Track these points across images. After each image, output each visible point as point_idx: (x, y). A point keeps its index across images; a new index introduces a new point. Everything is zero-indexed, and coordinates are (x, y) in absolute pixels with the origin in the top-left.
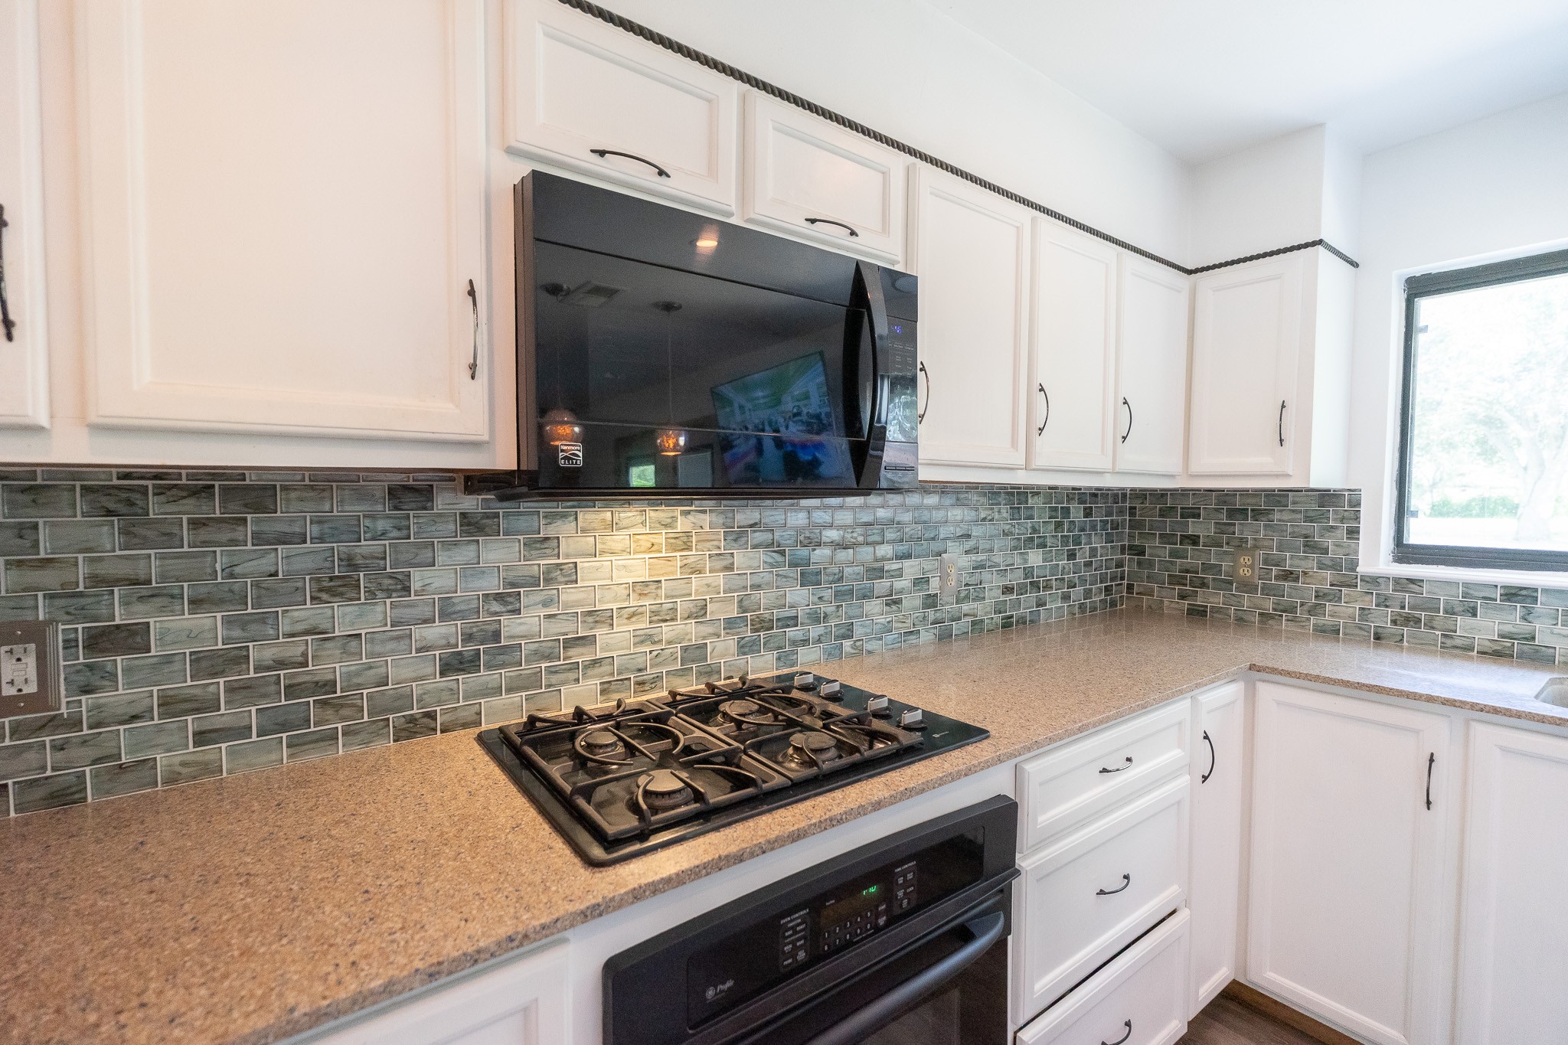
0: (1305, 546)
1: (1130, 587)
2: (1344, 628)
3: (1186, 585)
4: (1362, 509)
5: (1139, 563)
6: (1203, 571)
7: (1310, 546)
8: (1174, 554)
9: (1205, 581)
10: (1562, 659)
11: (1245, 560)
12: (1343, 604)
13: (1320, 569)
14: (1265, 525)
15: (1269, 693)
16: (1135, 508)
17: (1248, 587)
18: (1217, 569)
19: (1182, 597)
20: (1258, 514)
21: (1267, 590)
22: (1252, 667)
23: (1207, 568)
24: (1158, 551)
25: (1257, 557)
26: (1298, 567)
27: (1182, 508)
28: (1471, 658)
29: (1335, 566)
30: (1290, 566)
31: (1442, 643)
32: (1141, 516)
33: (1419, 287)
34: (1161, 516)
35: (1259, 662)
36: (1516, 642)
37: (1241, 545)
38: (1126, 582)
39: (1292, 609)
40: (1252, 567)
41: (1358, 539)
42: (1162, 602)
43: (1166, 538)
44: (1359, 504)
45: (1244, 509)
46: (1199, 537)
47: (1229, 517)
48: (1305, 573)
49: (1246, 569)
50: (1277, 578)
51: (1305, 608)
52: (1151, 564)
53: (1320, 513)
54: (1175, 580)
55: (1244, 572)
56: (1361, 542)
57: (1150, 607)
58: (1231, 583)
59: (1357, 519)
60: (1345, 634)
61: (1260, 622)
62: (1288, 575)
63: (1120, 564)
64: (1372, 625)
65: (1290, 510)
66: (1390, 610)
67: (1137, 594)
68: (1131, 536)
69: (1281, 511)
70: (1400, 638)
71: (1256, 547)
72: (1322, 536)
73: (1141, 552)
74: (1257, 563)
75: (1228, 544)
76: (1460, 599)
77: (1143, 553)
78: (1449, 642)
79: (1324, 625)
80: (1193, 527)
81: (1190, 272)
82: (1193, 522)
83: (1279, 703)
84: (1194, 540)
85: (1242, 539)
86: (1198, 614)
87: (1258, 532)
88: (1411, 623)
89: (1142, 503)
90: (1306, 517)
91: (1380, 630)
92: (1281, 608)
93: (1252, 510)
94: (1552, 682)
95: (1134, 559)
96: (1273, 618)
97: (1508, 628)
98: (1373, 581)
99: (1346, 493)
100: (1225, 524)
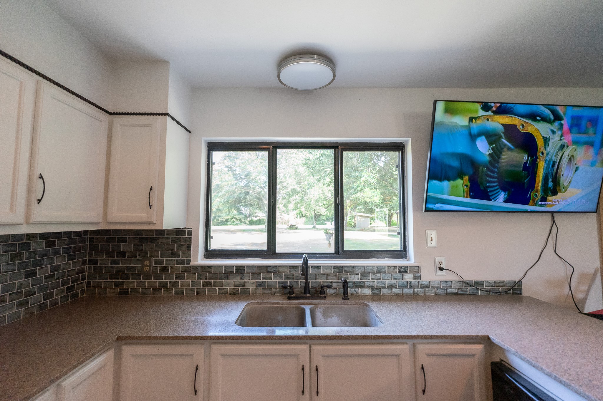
0: (171, 254)
1: (89, 284)
2: (186, 291)
3: (118, 279)
4: (192, 237)
5: (95, 269)
6: (128, 270)
7: (174, 254)
8: (113, 262)
9: (128, 275)
10: (252, 292)
11: (147, 263)
12: (186, 280)
13: (177, 265)
14: (156, 245)
15: (127, 350)
16: (93, 238)
17: (148, 276)
18: (133, 269)
19: (116, 286)
20: (153, 240)
21: (157, 277)
22: (119, 339)
23: (130, 269)
24: (104, 261)
25: (152, 261)
26: (169, 264)
27: (118, 238)
28: (226, 298)
29: (183, 263)
30: (166, 264)
31: (218, 292)
32: (96, 242)
33: (213, 146)
34: (107, 242)
35: (124, 334)
36: (239, 288)
37: (145, 256)
38: (86, 281)
39: (165, 285)
40: (149, 266)
41: (191, 250)
42: (106, 289)
43: (109, 254)
44: (191, 235)
45: (147, 238)
46: (126, 252)
47: (140, 242)
48: (171, 267)
49: (147, 268)
50: (160, 270)
51: (171, 284)
52: (101, 269)
53: (177, 239)
54: (113, 277)
55: (146, 269)
56: (192, 251)
57: (100, 293)
58: (140, 275)
59: (190, 241)
60: (186, 294)
61: (153, 293)
62: (165, 269)
63: (81, 271)
64: (196, 288)
65: (166, 238)
66: (202, 280)
67: (93, 287)
68: (90, 254)
69: (162, 238)
70: (204, 293)
71: (152, 256)
72: (178, 249)
73: (95, 262)
74: (152, 264)
75: (139, 255)
76: (224, 273)
77: (97, 263)
78: (221, 291)
79: (179, 291)
80: (123, 248)
81: (111, 114)
82: (123, 245)
83: (133, 356)
84: (123, 254)
85: (145, 252)
86: (124, 293)
87: (152, 249)
88: (209, 285)
89: (97, 235)
90: (172, 241)
91: (198, 290)
92: (162, 285)
93: (150, 238)
94: (246, 306)
95: (91, 267)
96: (158, 291)
97: (238, 283)
98: (196, 268)
99: (187, 230)
100: (138, 245)
